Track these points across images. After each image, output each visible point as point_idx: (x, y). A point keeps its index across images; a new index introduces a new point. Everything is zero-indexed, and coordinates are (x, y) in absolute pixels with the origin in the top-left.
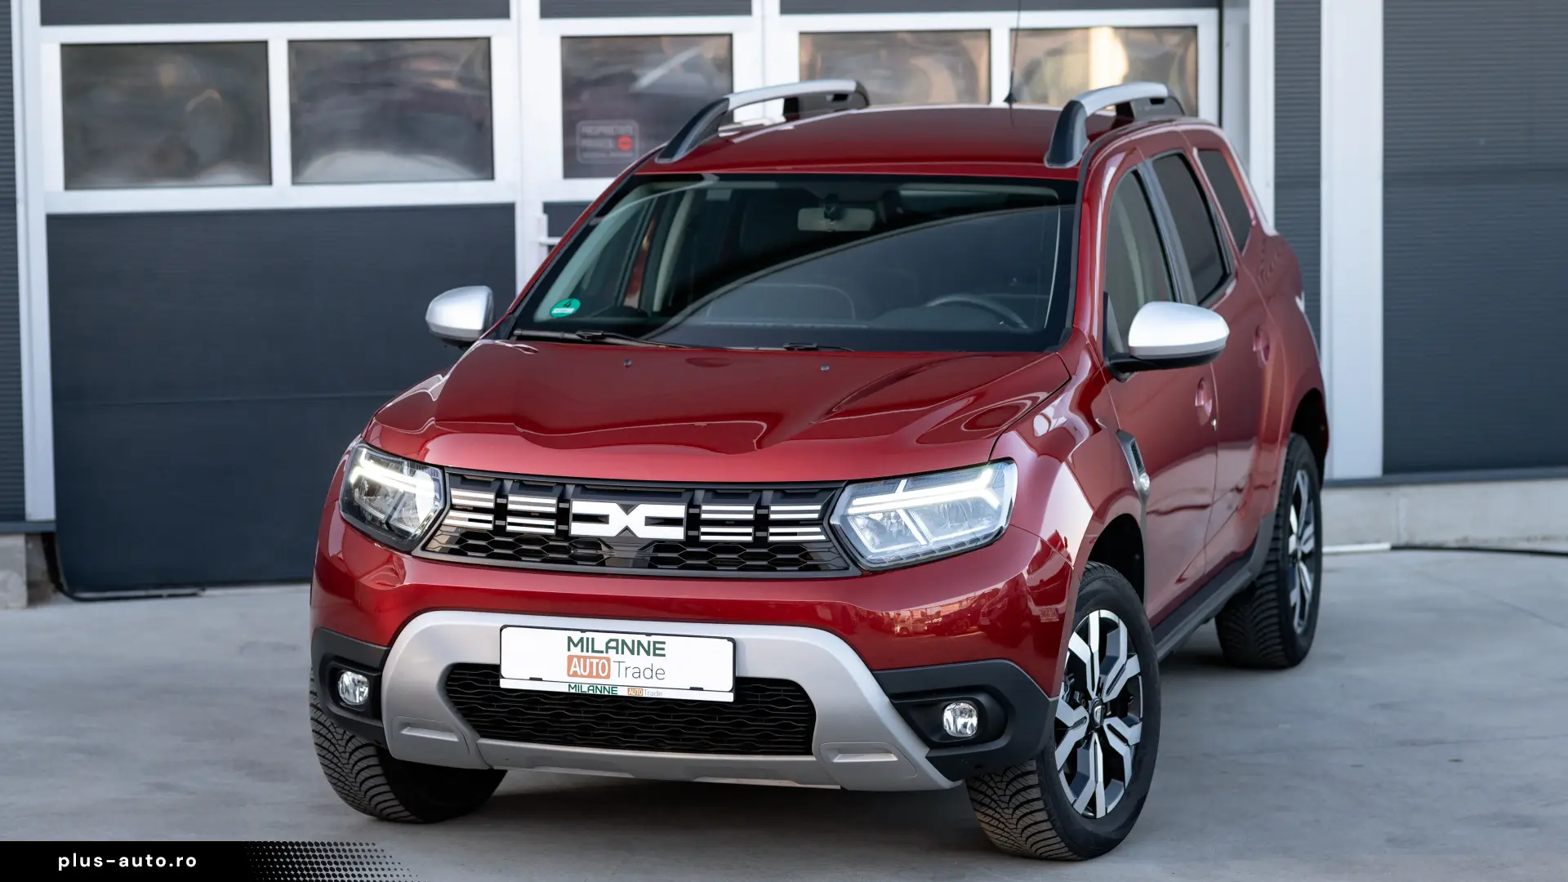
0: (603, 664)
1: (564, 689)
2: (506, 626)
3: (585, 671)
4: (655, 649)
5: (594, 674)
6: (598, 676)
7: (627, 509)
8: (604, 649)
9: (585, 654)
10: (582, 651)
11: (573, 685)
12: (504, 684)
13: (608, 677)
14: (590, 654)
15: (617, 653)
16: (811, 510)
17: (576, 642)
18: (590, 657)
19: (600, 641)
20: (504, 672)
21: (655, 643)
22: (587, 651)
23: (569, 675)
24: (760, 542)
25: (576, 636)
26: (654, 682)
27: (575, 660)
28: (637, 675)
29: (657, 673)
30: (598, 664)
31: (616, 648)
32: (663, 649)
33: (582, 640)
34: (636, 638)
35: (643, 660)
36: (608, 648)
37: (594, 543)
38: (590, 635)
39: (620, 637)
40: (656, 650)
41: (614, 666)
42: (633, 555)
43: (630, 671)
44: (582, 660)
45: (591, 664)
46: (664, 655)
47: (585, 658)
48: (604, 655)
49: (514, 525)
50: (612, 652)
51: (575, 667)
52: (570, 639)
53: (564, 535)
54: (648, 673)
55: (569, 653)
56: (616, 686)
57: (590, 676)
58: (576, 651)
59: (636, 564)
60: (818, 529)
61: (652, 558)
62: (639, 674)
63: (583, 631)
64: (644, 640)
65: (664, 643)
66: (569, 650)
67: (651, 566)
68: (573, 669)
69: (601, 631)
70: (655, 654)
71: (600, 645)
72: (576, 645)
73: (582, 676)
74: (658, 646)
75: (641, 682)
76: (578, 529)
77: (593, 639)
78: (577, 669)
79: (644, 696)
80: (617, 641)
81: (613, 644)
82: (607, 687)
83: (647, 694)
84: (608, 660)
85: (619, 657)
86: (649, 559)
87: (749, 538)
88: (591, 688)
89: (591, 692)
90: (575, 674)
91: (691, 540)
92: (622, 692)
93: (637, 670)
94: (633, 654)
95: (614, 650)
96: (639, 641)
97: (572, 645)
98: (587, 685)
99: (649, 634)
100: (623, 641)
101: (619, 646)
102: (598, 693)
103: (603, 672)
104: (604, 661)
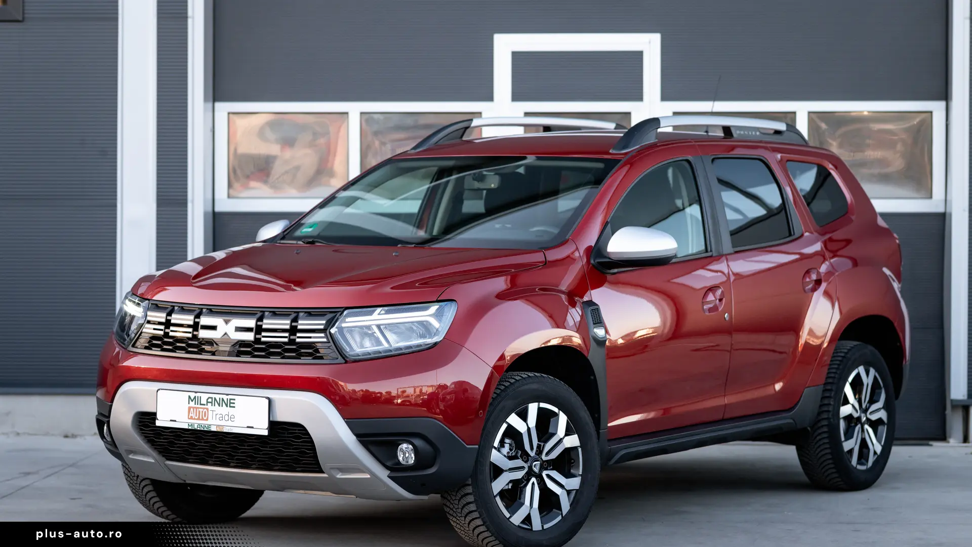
0: (205, 412)
1: (186, 426)
2: (159, 390)
3: (196, 416)
4: (230, 403)
5: (201, 418)
6: (203, 419)
7: (227, 322)
8: (206, 403)
9: (196, 406)
10: (195, 404)
11: (190, 424)
12: (158, 423)
13: (207, 420)
14: (199, 406)
15: (212, 405)
16: (320, 323)
17: (192, 399)
18: (199, 408)
19: (204, 398)
20: (158, 416)
21: (230, 399)
22: (198, 404)
23: (188, 418)
24: (292, 342)
25: (193, 395)
26: (230, 423)
27: (192, 409)
28: (221, 419)
29: (231, 418)
30: (202, 412)
31: (211, 402)
32: (234, 403)
33: (195, 397)
34: (221, 396)
35: (224, 410)
36: (207, 402)
37: (210, 342)
38: (199, 395)
39: (213, 396)
40: (230, 404)
41: (210, 413)
42: (228, 349)
43: (218, 416)
45: (199, 412)
46: (234, 407)
47: (196, 408)
48: (206, 406)
49: (173, 332)
50: (209, 404)
51: (192, 413)
52: (190, 397)
53: (196, 337)
54: (227, 418)
55: (189, 405)
56: (210, 425)
57: (198, 419)
58: (192, 404)
59: (230, 354)
60: (323, 335)
61: (238, 351)
62: (222, 418)
63: (196, 392)
64: (225, 397)
65: (234, 400)
66: (189, 403)
67: (237, 356)
68: (190, 415)
69: (205, 392)
70: (230, 407)
71: (204, 401)
72: (192, 401)
73: (195, 419)
74: (232, 401)
75: (223, 423)
76: (203, 334)
77: (200, 397)
78: (192, 415)
79: (224, 431)
80: (212, 398)
81: (210, 400)
82: (206, 426)
83: (226, 430)
84: (207, 409)
85: (213, 408)
86: (236, 351)
87: (286, 340)
89: (199, 429)
90: (191, 418)
91: (257, 341)
92: (213, 429)
93: (221, 416)
94: (219, 406)
95: (211, 404)
96: (223, 399)
97: (190, 401)
98: (197, 424)
99: (228, 395)
100: (215, 398)
101: (213, 401)
102: (202, 429)
103: (205, 417)
104: (205, 410)
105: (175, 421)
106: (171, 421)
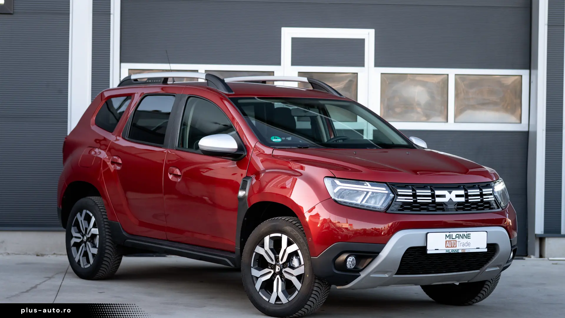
0: (455, 243)
1: (444, 252)
2: (428, 233)
4: (468, 236)
6: (454, 247)
7: (450, 193)
8: (455, 238)
9: (450, 240)
11: (447, 250)
12: (428, 252)
13: (456, 247)
14: (452, 240)
16: (489, 191)
19: (454, 235)
20: (428, 248)
21: (468, 234)
22: (451, 239)
23: (446, 247)
24: (483, 201)
25: (448, 234)
26: (468, 247)
27: (448, 242)
28: (463, 245)
29: (468, 244)
30: (453, 243)
31: (458, 237)
32: (470, 236)
33: (449, 235)
34: (463, 233)
35: (465, 240)
36: (456, 237)
37: (441, 204)
38: (451, 233)
40: (468, 237)
41: (458, 243)
42: (452, 207)
43: (462, 244)
44: (449, 242)
45: (452, 243)
46: (470, 238)
47: (450, 241)
49: (420, 200)
51: (447, 244)
52: (446, 235)
53: (434, 202)
54: (466, 244)
56: (458, 250)
57: (451, 247)
58: (448, 239)
59: (454, 210)
60: (492, 196)
61: (457, 208)
62: (464, 245)
63: (450, 232)
64: (465, 233)
65: (470, 234)
66: (446, 239)
67: (457, 211)
68: (447, 245)
69: (454, 232)
70: (468, 238)
71: (454, 237)
72: (448, 237)
73: (449, 247)
74: (469, 235)
75: (465, 247)
76: (438, 200)
77: (452, 235)
78: (448, 245)
79: (465, 252)
80: (458, 235)
81: (457, 236)
82: (456, 250)
84: (456, 241)
85: (459, 240)
87: (479, 200)
89: (452, 252)
90: (447, 247)
91: (467, 201)
92: (460, 251)
93: (463, 244)
94: (462, 238)
95: (458, 238)
96: (464, 234)
97: (447, 237)
98: (451, 250)
99: (466, 232)
100: (460, 234)
101: (458, 236)
102: (454, 252)
103: (455, 245)
105: (438, 250)
106: (435, 250)
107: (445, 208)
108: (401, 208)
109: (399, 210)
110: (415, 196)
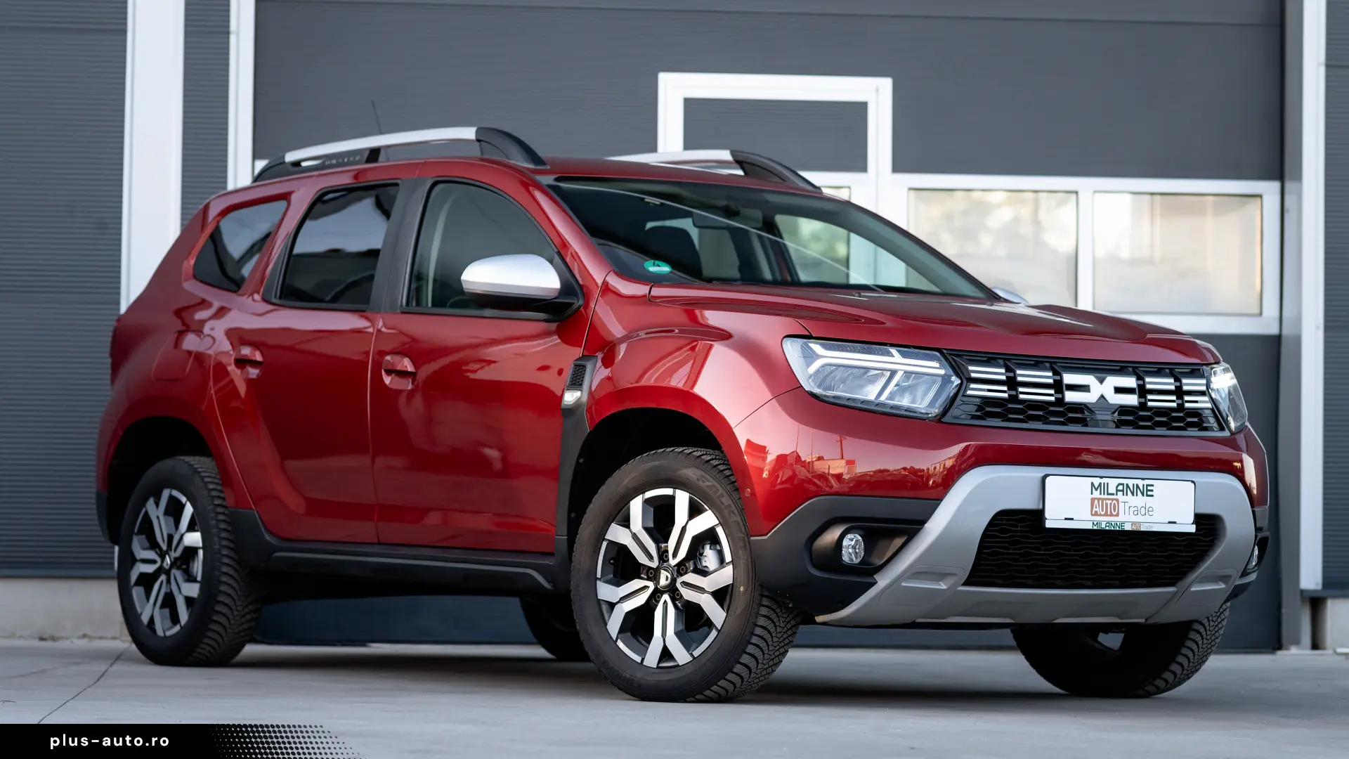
0: (1114, 504)
1: (1089, 526)
2: (1047, 476)
4: (1148, 490)
5: (1109, 513)
6: (1111, 515)
7: (1101, 381)
9: (1102, 496)
10: (1101, 494)
11: (1095, 523)
12: (1049, 524)
13: (1117, 515)
14: (1106, 496)
15: (1123, 495)
16: (1201, 384)
17: (1096, 487)
19: (1113, 485)
20: (1047, 515)
21: (1147, 485)
22: (1104, 494)
23: (1092, 515)
24: (1180, 407)
25: (1097, 481)
26: (1147, 518)
27: (1096, 501)
28: (1136, 513)
29: (1148, 511)
30: (1111, 504)
32: (1152, 491)
33: (1100, 484)
34: (1136, 482)
35: (1139, 500)
36: (1117, 491)
37: (1080, 407)
38: (1105, 481)
39: (1125, 482)
40: (1147, 492)
41: (1121, 505)
42: (1107, 418)
43: (1132, 510)
44: (1100, 502)
45: (1107, 504)
46: (1152, 496)
47: (1103, 499)
48: (1115, 497)
49: (1025, 394)
50: (1120, 494)
52: (1092, 484)
53: (1060, 401)
54: (1143, 511)
55: (1093, 496)
56: (1123, 523)
57: (1106, 515)
58: (1096, 494)
60: (1206, 398)
61: (1118, 420)
63: (1101, 477)
64: (1140, 483)
65: (1153, 485)
66: (1092, 493)
67: (1117, 427)
68: (1094, 509)
69: (1113, 478)
70: (1147, 495)
71: (1112, 490)
72: (1096, 490)
73: (1101, 515)
74: (1149, 488)
75: (1139, 519)
76: (1070, 397)
77: (1108, 484)
78: (1097, 509)
79: (1142, 530)
80: (1123, 484)
81: (1120, 488)
82: (1118, 523)
83: (1143, 528)
84: (1117, 500)
85: (1125, 498)
87: (1174, 405)
88: (1108, 525)
89: (1107, 528)
90: (1096, 514)
91: (1143, 406)
92: (1128, 527)
93: (1136, 509)
94: (1133, 495)
96: (1137, 485)
97: (1094, 489)
98: (1104, 522)
99: (1143, 479)
100: (1127, 484)
101: (1125, 490)
102: (1112, 528)
103: (1114, 511)
104: (1115, 501)
105: (1071, 519)
106: (1067, 519)
107: (1088, 419)
108: (979, 414)
109: (973, 417)
110: (1012, 383)
